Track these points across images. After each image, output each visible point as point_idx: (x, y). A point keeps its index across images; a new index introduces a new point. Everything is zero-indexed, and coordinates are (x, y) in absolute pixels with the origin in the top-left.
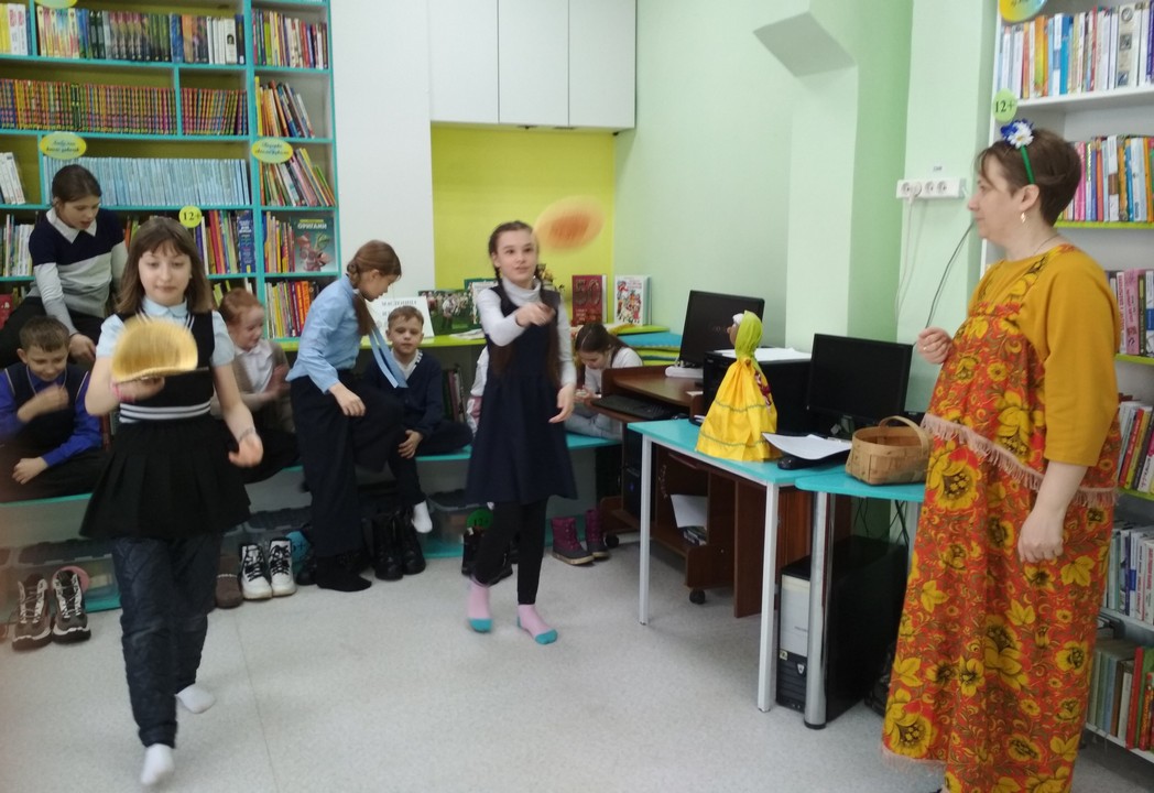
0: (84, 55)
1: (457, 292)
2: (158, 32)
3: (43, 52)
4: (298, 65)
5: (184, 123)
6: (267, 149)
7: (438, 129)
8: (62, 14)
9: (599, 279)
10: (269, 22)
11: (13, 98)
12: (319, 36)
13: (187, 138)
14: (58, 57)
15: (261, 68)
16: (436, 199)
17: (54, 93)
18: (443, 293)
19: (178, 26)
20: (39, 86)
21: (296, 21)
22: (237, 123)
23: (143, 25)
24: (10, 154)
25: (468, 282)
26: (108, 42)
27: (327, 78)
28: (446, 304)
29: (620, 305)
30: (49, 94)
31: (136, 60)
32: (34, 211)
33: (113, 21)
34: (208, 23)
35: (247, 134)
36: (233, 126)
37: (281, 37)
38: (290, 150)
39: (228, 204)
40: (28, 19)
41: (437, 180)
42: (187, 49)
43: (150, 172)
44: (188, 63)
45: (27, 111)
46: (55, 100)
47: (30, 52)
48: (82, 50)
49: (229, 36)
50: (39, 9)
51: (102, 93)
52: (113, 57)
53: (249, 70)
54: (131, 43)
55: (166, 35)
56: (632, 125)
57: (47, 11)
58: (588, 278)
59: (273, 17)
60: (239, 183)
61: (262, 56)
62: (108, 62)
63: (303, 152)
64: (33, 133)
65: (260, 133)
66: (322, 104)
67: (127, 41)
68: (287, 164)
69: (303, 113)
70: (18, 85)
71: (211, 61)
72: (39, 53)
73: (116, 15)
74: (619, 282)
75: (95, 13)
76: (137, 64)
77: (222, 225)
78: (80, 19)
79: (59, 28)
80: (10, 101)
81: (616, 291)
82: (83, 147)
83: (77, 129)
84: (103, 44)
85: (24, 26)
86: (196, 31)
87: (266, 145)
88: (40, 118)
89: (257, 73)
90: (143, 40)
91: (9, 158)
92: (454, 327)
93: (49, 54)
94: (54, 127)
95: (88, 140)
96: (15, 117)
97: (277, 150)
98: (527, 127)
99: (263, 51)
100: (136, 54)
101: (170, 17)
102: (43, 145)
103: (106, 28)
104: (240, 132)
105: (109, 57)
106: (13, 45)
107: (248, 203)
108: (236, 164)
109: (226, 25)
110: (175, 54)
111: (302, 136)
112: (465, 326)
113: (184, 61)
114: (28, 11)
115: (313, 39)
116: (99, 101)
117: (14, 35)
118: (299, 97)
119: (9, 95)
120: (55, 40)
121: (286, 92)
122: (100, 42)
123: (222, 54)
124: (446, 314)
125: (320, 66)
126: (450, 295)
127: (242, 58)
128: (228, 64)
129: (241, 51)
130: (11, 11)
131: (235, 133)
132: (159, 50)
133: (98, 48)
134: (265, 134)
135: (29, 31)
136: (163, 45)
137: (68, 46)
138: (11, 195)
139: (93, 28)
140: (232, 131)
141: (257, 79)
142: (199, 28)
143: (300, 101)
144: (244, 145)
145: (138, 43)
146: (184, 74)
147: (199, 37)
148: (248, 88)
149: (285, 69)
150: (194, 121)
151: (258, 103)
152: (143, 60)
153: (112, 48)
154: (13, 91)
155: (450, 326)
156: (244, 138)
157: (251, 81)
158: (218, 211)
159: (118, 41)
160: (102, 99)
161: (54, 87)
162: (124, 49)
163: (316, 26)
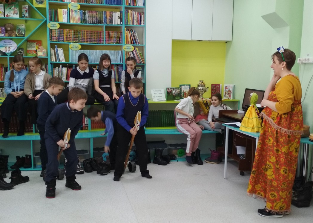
0: (81, 22)
1: (177, 88)
2: (100, 16)
3: (71, 22)
4: (136, 24)
5: (106, 41)
6: (127, 48)
7: (174, 41)
8: (76, 11)
9: (219, 85)
10: (129, 13)
11: (63, 34)
12: (142, 16)
13: (106, 44)
14: (75, 23)
15: (126, 25)
16: (172, 61)
17: (73, 33)
18: (173, 88)
19: (105, 14)
20: (70, 31)
21: (136, 12)
22: (120, 41)
23: (96, 14)
24: (62, 49)
25: (181, 86)
26: (87, 19)
27: (144, 27)
28: (174, 92)
29: (225, 93)
30: (72, 33)
31: (94, 24)
32: (67, 64)
33: (89, 13)
34: (113, 13)
35: (122, 43)
36: (118, 41)
37: (132, 16)
38: (133, 48)
39: (116, 63)
40: (67, 13)
41: (173, 56)
42: (108, 20)
43: (97, 54)
44: (108, 24)
45: (66, 37)
46: (74, 34)
47: (68, 22)
48: (81, 21)
49: (119, 17)
50: (70, 10)
51: (86, 32)
52: (89, 23)
53: (123, 26)
54: (93, 19)
55: (102, 16)
56: (231, 40)
57: (72, 10)
58: (216, 85)
59: (130, 11)
60: (119, 56)
61: (127, 22)
62: (87, 24)
63: (137, 48)
64: (68, 43)
65: (126, 43)
66: (142, 35)
67: (92, 18)
68: (132, 52)
69: (137, 38)
70: (64, 30)
71: (114, 24)
72: (70, 22)
73: (90, 11)
74: (225, 86)
75: (84, 11)
76: (94, 25)
77: (115, 68)
78: (81, 13)
79: (75, 15)
80: (62, 35)
81: (224, 89)
82: (80, 47)
83: (79, 42)
84: (86, 20)
85: (66, 15)
86: (110, 15)
87: (127, 46)
88: (70, 39)
89: (125, 27)
90: (96, 18)
91: (61, 50)
92: (176, 98)
93: (72, 22)
94: (73, 42)
95: (81, 45)
96: (63, 39)
97: (130, 48)
98: (200, 41)
99: (127, 21)
100: (94, 22)
101: (104, 12)
102: (70, 46)
103: (87, 15)
104: (120, 43)
105: (87, 23)
106: (64, 20)
107: (122, 62)
108: (119, 52)
109: (118, 14)
110: (104, 22)
111: (137, 44)
112: (179, 98)
113: (107, 24)
114: (67, 11)
115: (141, 17)
116: (85, 35)
117: (64, 17)
118: (136, 33)
119: (62, 33)
120: (74, 18)
121: (133, 32)
122: (85, 19)
123: (117, 21)
124: (174, 94)
125: (142, 24)
126: (175, 89)
127: (122, 23)
128: (118, 24)
129: (121, 21)
130: (63, 11)
131: (119, 43)
132: (100, 21)
133: (85, 21)
134: (127, 44)
135: (68, 16)
136: (101, 19)
137: (77, 20)
138: (62, 60)
139: (84, 15)
140: (118, 43)
141: (125, 28)
142: (111, 15)
143: (136, 34)
144: (121, 46)
145: (95, 19)
146: (106, 27)
147: (111, 17)
148: (123, 31)
149: (133, 25)
150: (109, 40)
151: (125, 35)
152: (96, 24)
153: (88, 20)
154: (63, 32)
155: (175, 98)
156: (121, 44)
157: (124, 29)
158: (114, 64)
159: (90, 19)
160: (85, 34)
161: (73, 31)
162: (91, 21)
163: (141, 13)
